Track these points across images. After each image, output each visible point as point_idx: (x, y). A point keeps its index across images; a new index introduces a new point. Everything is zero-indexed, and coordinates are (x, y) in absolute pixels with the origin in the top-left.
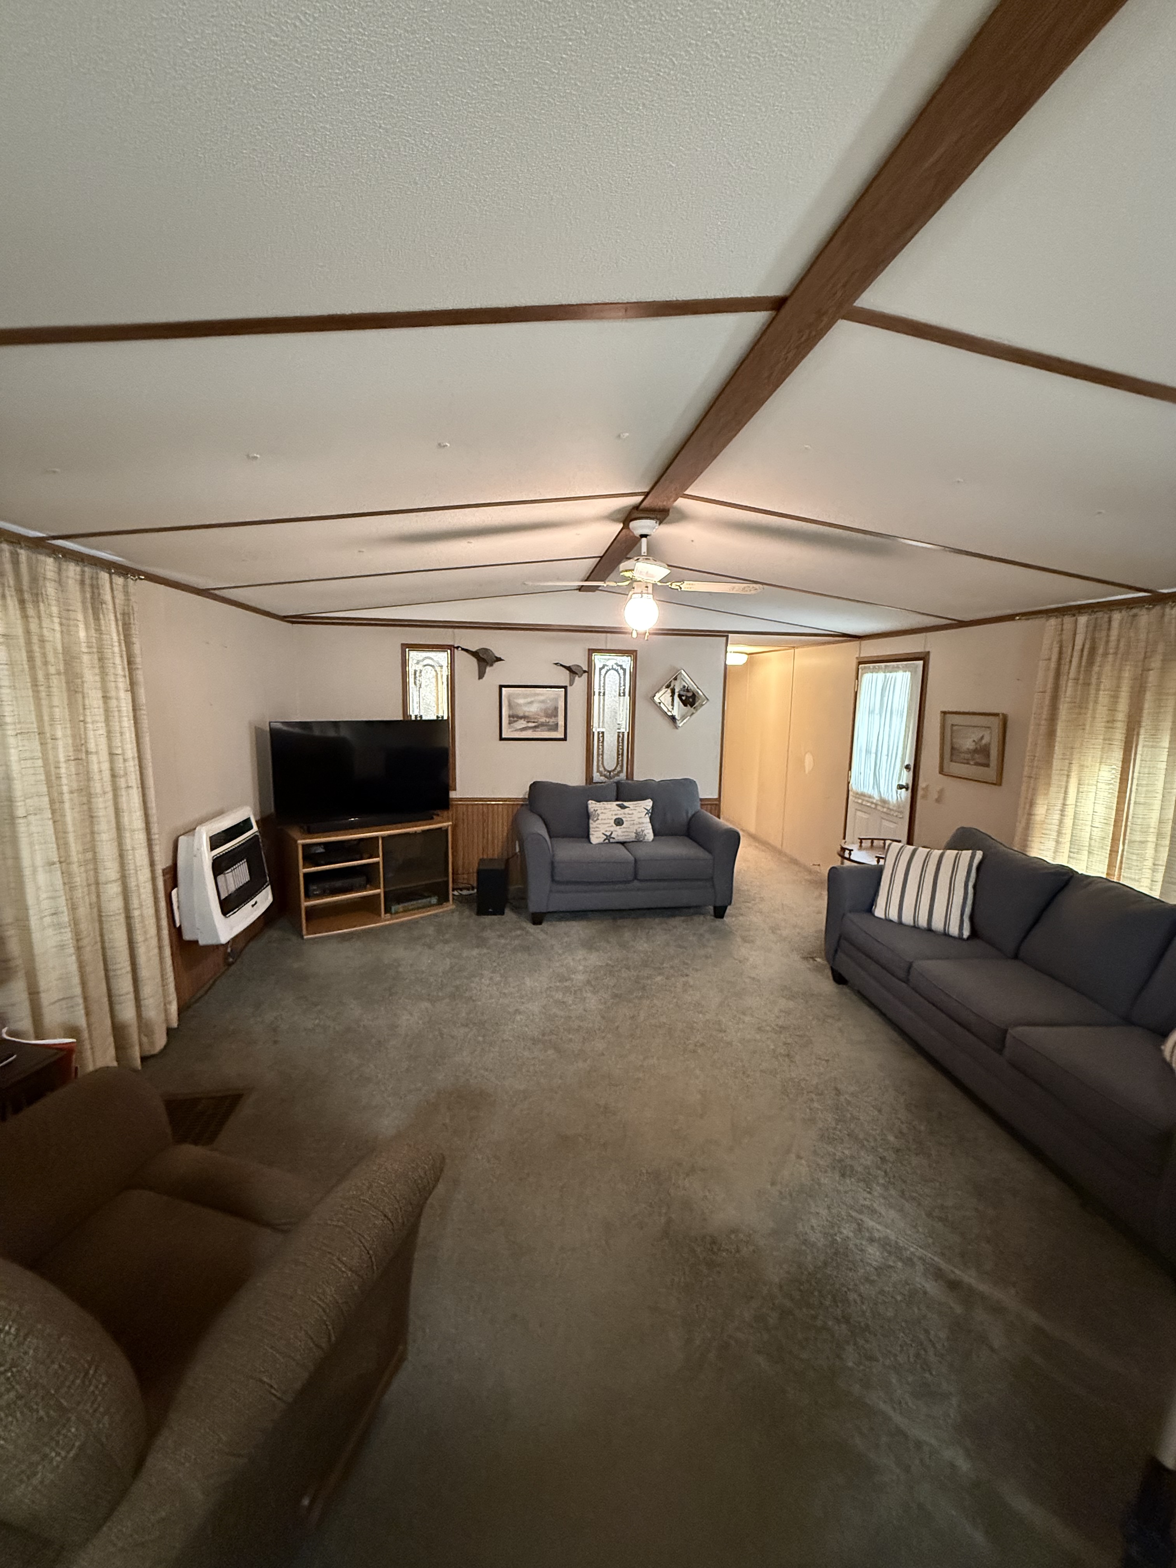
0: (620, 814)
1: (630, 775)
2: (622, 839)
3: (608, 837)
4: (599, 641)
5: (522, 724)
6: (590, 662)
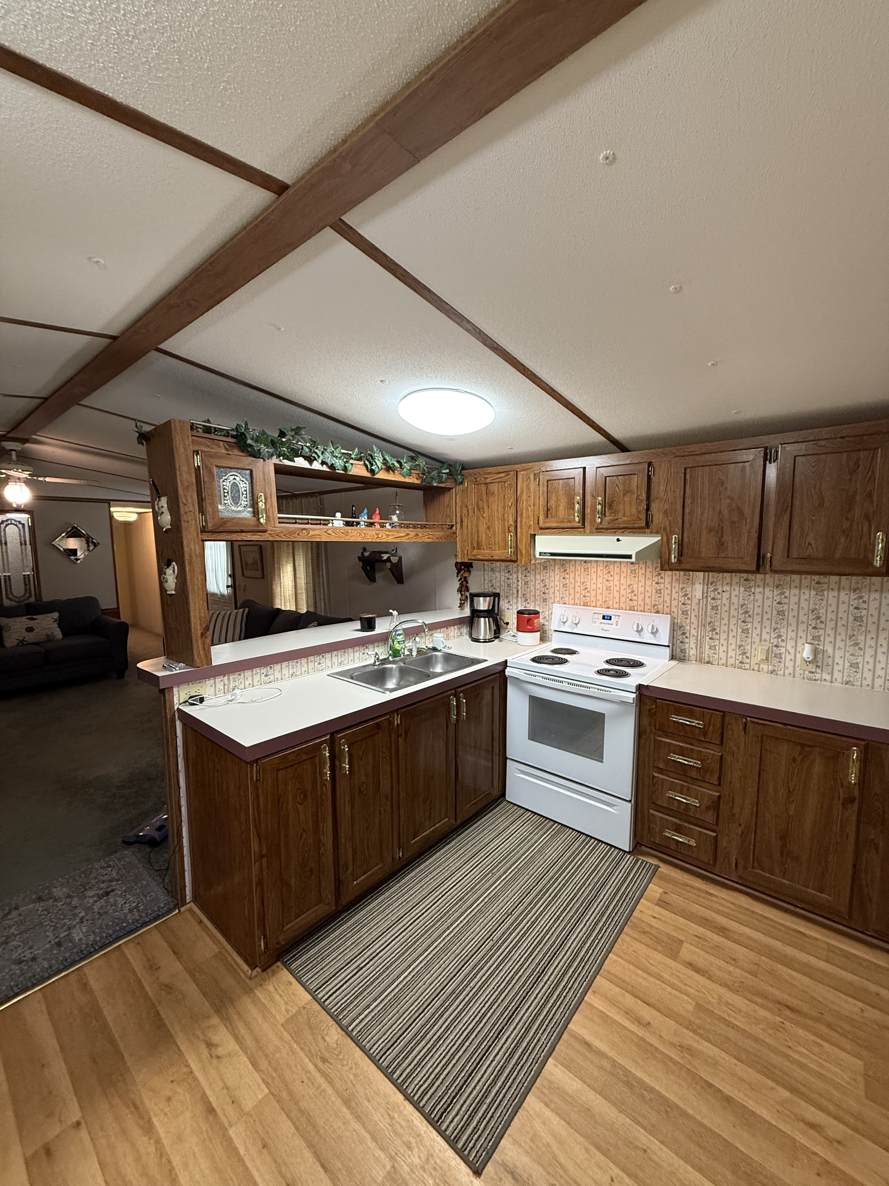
0: (31, 624)
1: (39, 596)
2: (32, 641)
3: (22, 641)
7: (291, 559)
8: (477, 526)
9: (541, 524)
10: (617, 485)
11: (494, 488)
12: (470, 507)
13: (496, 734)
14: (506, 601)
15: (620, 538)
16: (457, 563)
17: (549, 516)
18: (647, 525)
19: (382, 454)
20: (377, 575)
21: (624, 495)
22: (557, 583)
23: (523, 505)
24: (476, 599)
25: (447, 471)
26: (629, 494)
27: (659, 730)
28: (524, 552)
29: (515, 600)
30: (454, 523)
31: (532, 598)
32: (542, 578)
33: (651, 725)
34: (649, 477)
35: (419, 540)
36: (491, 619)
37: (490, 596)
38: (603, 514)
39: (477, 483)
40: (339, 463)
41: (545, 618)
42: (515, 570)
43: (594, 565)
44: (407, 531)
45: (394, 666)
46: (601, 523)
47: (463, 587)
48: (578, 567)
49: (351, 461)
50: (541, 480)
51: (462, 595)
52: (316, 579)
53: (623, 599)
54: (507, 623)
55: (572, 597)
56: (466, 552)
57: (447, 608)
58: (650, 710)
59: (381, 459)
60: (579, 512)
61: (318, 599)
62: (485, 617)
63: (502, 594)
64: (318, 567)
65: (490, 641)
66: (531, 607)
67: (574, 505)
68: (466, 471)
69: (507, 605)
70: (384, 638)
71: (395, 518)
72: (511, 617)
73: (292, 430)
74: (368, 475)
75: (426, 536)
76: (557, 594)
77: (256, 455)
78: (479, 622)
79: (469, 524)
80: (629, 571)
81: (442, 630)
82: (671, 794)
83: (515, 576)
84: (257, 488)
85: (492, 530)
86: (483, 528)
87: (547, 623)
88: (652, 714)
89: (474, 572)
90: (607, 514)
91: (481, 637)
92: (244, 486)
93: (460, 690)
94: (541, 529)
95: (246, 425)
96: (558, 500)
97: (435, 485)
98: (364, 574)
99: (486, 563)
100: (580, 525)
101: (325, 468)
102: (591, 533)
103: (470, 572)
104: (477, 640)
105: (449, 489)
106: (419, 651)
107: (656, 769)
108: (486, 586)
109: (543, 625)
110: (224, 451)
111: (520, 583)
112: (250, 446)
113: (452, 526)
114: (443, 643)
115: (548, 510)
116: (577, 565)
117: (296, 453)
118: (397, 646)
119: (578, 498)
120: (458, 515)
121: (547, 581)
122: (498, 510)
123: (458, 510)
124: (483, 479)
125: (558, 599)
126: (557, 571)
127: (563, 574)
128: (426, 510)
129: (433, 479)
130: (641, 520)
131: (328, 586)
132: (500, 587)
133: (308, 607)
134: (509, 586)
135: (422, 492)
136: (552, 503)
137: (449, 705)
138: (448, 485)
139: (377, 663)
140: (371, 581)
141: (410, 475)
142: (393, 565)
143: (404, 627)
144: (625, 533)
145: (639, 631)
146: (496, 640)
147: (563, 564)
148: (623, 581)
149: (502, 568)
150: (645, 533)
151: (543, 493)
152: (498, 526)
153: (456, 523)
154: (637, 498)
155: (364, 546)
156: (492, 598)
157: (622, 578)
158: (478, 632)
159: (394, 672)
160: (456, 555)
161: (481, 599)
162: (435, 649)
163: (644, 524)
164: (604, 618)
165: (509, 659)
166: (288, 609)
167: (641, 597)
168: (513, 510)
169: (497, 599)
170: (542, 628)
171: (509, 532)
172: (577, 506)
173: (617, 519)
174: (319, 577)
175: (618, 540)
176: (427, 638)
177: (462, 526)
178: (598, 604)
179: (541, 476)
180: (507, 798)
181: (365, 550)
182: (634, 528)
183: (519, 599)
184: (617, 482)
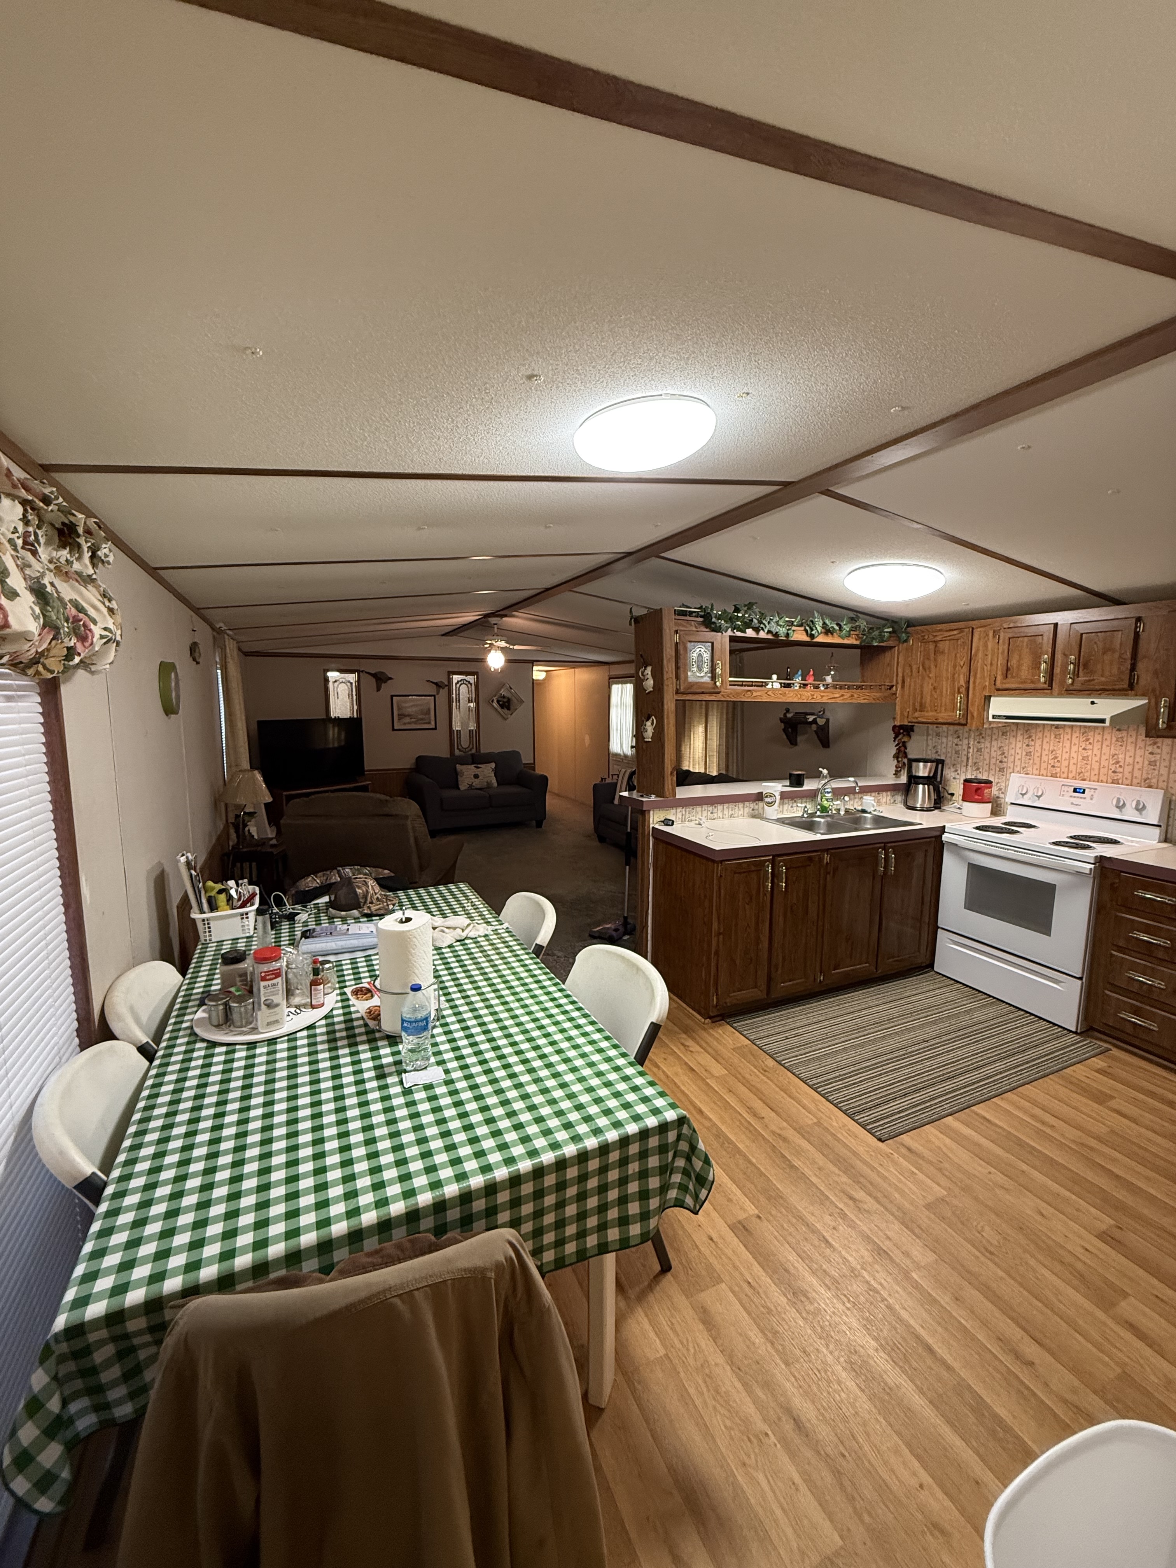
0: (477, 771)
1: (478, 748)
2: (478, 787)
3: (471, 786)
4: (454, 666)
5: (407, 720)
6: (450, 681)
7: (704, 720)
8: (922, 686)
9: (999, 685)
10: (1096, 643)
11: (944, 646)
12: (914, 667)
13: (927, 899)
14: (953, 770)
15: (1096, 701)
16: (894, 727)
17: (1009, 676)
18: (1131, 687)
19: (823, 620)
20: (799, 739)
21: (1104, 653)
22: (1019, 751)
23: (978, 664)
24: (914, 764)
25: (890, 630)
26: (1110, 653)
27: (1121, 905)
28: (975, 714)
29: (964, 769)
30: (894, 683)
31: (986, 767)
32: (1000, 745)
33: (1111, 901)
34: (1137, 636)
35: (854, 701)
36: (931, 787)
37: (931, 761)
38: (1076, 674)
39: (924, 641)
40: (782, 631)
41: (1000, 789)
42: (966, 735)
43: (1069, 731)
44: (842, 692)
45: (822, 820)
46: (1072, 684)
47: (901, 753)
48: (1047, 733)
49: (794, 628)
50: (1001, 638)
51: (898, 762)
52: (730, 741)
53: (1103, 771)
54: (953, 795)
55: (1037, 766)
56: (906, 714)
57: (881, 776)
58: (1112, 884)
59: (821, 624)
60: (1046, 672)
61: (730, 761)
62: (924, 784)
63: (947, 761)
64: (733, 728)
65: (928, 810)
66: (984, 777)
67: (1040, 664)
68: (913, 628)
69: (953, 775)
70: (812, 795)
71: (829, 679)
72: (957, 787)
73: (745, 606)
74: (808, 639)
75: (861, 697)
76: (1017, 763)
77: (718, 629)
78: (916, 790)
79: (912, 684)
80: (1114, 739)
81: (873, 794)
82: (1132, 974)
83: (966, 742)
84: (716, 657)
85: (938, 691)
86: (927, 688)
87: (1002, 796)
88: (1113, 888)
89: (915, 737)
90: (1081, 674)
91: (918, 805)
92: (706, 656)
93: (889, 845)
94: (998, 690)
95: (712, 606)
96: (1020, 658)
97: (876, 644)
98: (785, 737)
99: (930, 726)
100: (1046, 686)
101: (770, 637)
102: (1060, 695)
103: (910, 737)
104: (913, 808)
105: (892, 648)
106: (847, 811)
107: (1115, 948)
108: (929, 752)
109: (998, 797)
110: (694, 629)
111: (971, 750)
112: (714, 623)
113: (892, 686)
114: (873, 806)
115: (1008, 669)
116: (1046, 731)
117: (748, 625)
118: (825, 803)
119: (1046, 656)
120: (900, 675)
121: (1006, 748)
122: (947, 670)
123: (900, 670)
124: (931, 637)
125: (1018, 769)
126: (1020, 737)
127: (1026, 741)
128: (863, 669)
129: (873, 639)
130: (1122, 680)
131: (743, 747)
132: (946, 754)
133: (719, 770)
134: (957, 752)
135: (859, 650)
136: (1013, 662)
137: (876, 857)
138: (890, 643)
139: (805, 816)
140: (792, 744)
141: (849, 636)
142: (819, 727)
143: (834, 786)
144: (1102, 696)
145: (1120, 807)
146: (936, 811)
147: (1027, 729)
148: (1105, 750)
149: (950, 733)
150: (1127, 695)
151: (1003, 652)
152: (946, 686)
153: (897, 683)
154: (1120, 657)
155: (787, 707)
156: (934, 764)
157: (1104, 746)
158: (915, 800)
159: (822, 825)
160: (894, 718)
161: (921, 764)
162: (864, 811)
163: (1126, 686)
164: (1075, 790)
165: (947, 825)
166: (697, 771)
167: (1128, 769)
168: (965, 669)
169: (940, 766)
170: (996, 801)
171: (959, 693)
172: (1043, 666)
173: (1093, 680)
174: (733, 738)
175: (1093, 703)
176: (856, 800)
177: (903, 687)
178: (1070, 775)
179: (1002, 634)
180: (935, 969)
181: (788, 711)
182: (1114, 690)
183: (969, 768)
184: (1096, 640)
